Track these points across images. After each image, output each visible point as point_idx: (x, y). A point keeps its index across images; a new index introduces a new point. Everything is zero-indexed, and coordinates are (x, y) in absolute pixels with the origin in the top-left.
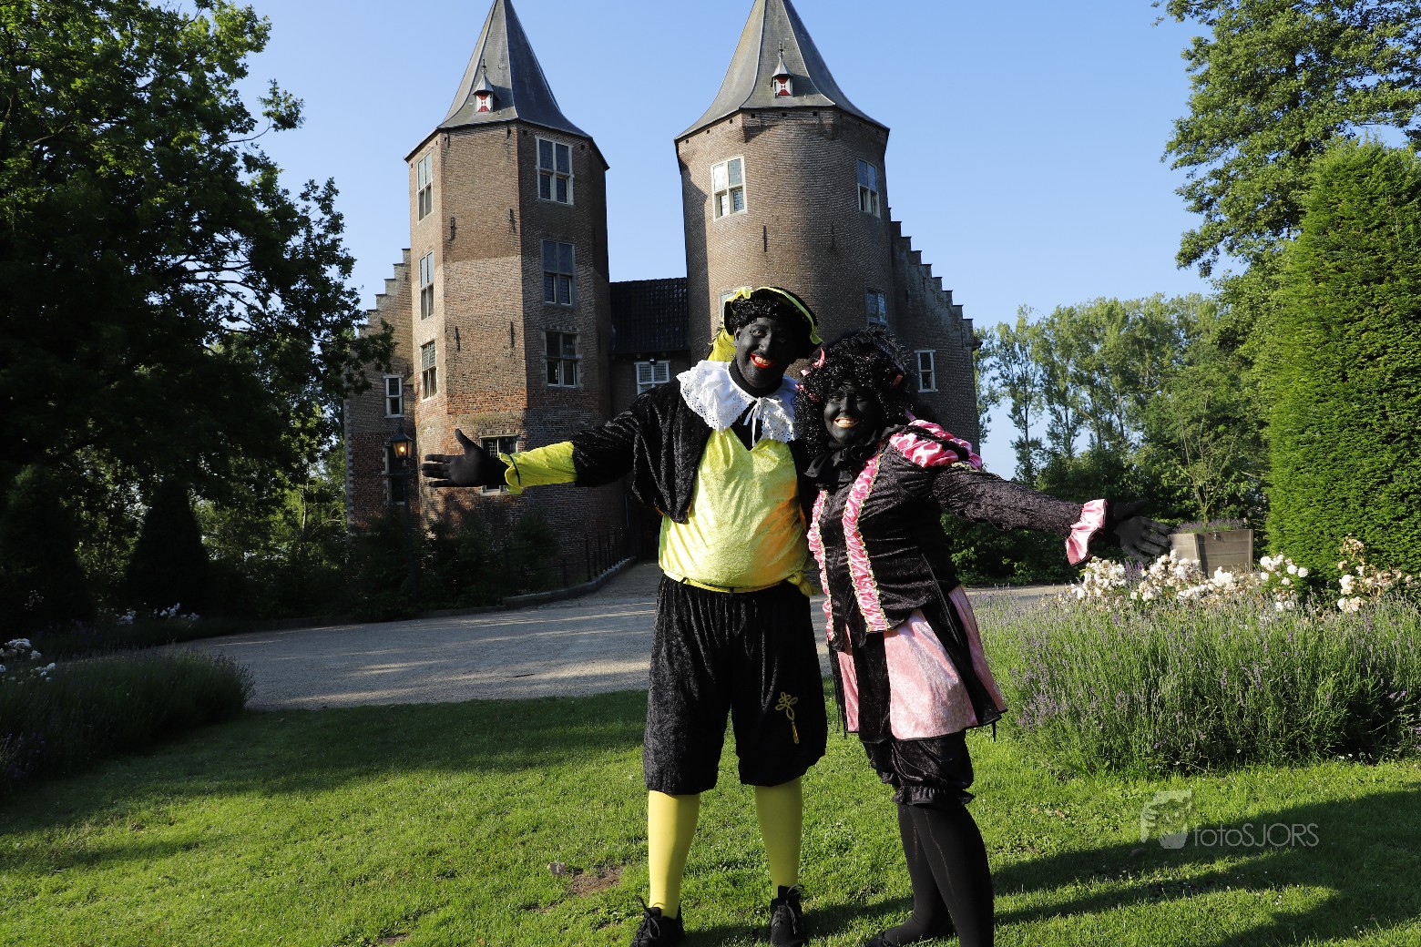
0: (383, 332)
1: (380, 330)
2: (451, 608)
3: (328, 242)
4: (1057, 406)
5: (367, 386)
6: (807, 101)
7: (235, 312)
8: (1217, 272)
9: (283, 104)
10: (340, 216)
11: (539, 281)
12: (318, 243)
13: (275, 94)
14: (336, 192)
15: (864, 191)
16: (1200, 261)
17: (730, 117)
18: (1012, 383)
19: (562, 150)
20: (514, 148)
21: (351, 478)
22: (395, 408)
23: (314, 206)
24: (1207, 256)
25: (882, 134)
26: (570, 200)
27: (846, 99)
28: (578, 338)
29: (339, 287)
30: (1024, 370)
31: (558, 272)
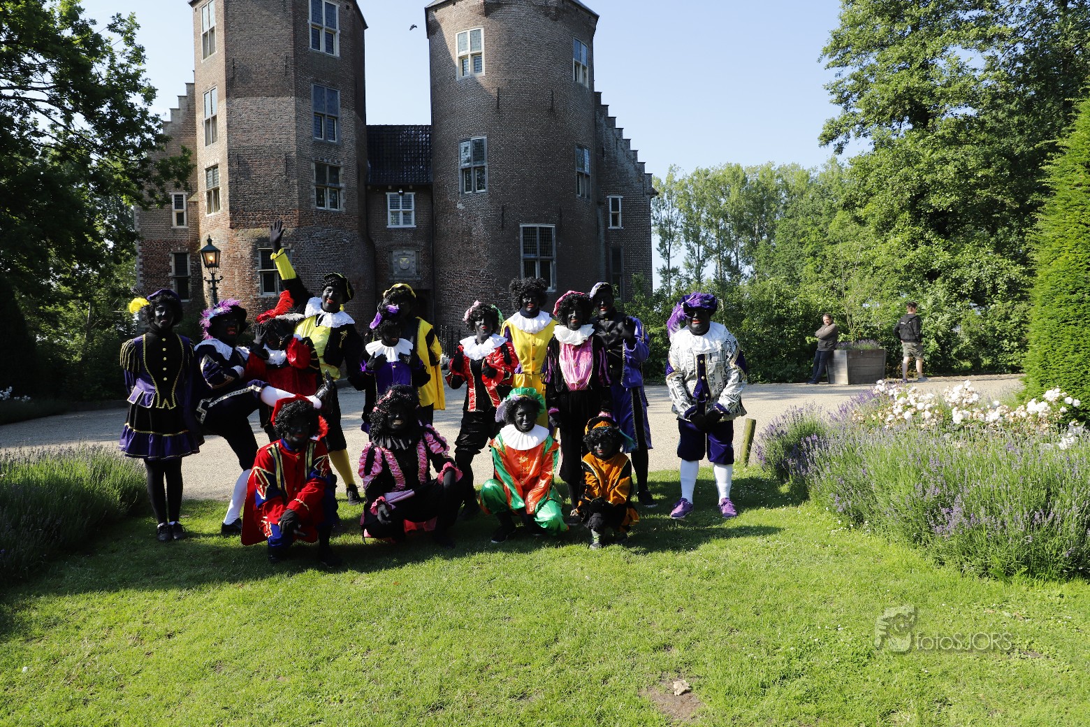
8: (849, 151)
10: (142, 49)
14: (138, 27)
15: (577, 65)
16: (836, 142)
19: (330, 7)
20: (289, 3)
22: (180, 221)
23: (119, 37)
24: (841, 139)
25: (593, 20)
26: (337, 53)
28: (342, 169)
31: (326, 113)
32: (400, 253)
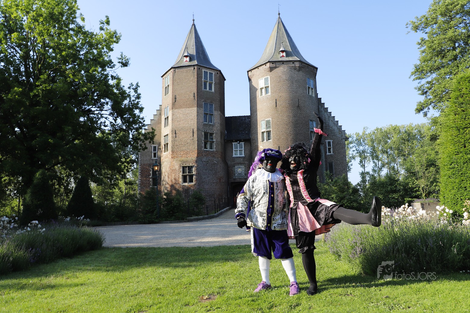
0: (152, 131)
1: (151, 130)
2: (170, 220)
3: (136, 102)
4: (375, 161)
5: (146, 148)
6: (290, 59)
7: (106, 125)
8: (429, 115)
9: (124, 59)
10: (140, 94)
11: (203, 116)
12: (133, 102)
13: (122, 56)
14: (139, 87)
15: (309, 88)
16: (423, 112)
17: (265, 64)
18: (360, 152)
19: (211, 74)
20: (196, 74)
21: (140, 178)
22: (155, 156)
23: (132, 91)
24: (426, 110)
25: (315, 70)
26: (213, 90)
27: (303, 58)
28: (214, 134)
29: (139, 116)
30: (364, 148)
31: (209, 113)
32: (238, 167)
